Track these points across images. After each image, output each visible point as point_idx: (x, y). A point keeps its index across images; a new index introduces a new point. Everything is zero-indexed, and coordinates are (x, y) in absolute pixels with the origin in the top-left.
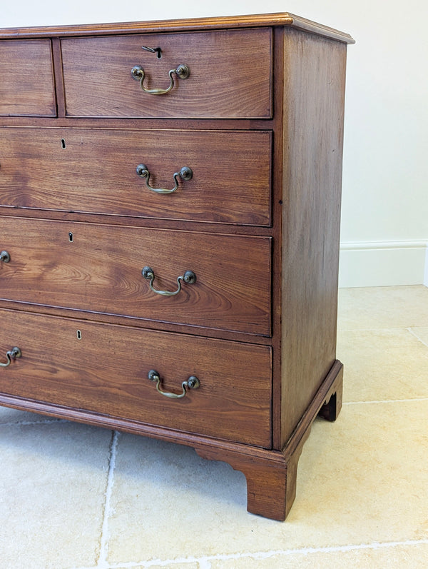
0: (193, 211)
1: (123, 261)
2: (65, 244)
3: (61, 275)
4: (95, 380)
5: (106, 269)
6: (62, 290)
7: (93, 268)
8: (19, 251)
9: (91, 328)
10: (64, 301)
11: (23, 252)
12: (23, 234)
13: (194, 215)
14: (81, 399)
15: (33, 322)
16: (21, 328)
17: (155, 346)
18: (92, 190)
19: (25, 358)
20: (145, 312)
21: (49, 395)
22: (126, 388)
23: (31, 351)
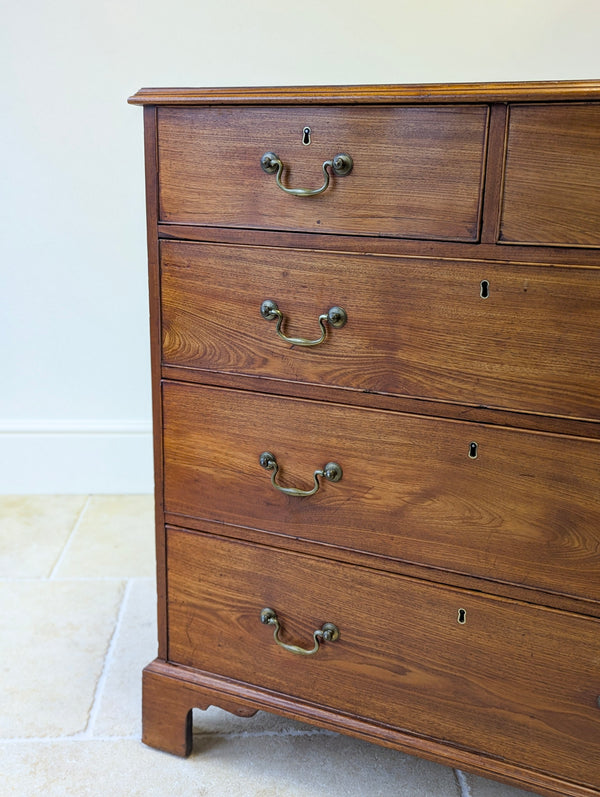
1: (579, 501)
2: (459, 460)
3: (442, 512)
5: (537, 510)
6: (438, 539)
7: (511, 506)
8: (362, 464)
9: (488, 608)
10: (437, 554)
11: (371, 468)
12: (374, 437)
14: (447, 725)
15: (370, 585)
16: (343, 593)
19: (346, 643)
21: (384, 710)
22: (547, 716)
23: (359, 633)
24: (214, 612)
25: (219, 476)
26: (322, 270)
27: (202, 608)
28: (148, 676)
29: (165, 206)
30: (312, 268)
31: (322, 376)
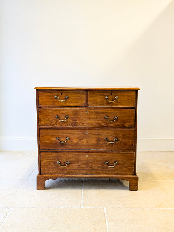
0: (118, 125)
1: (100, 137)
2: (85, 134)
3: (84, 142)
4: (91, 166)
5: (96, 139)
6: (83, 145)
7: (92, 139)
9: (90, 154)
10: (83, 148)
11: (73, 137)
12: (74, 133)
13: (118, 126)
14: (87, 172)
15: (74, 154)
16: (70, 156)
17: (107, 155)
18: (93, 122)
19: (71, 164)
20: (105, 148)
21: (77, 172)
22: (99, 167)
23: (73, 162)
24: (49, 164)
25: (49, 142)
26: (65, 111)
27: (47, 164)
28: (37, 177)
29: (40, 103)
30: (63, 111)
31: (65, 125)
